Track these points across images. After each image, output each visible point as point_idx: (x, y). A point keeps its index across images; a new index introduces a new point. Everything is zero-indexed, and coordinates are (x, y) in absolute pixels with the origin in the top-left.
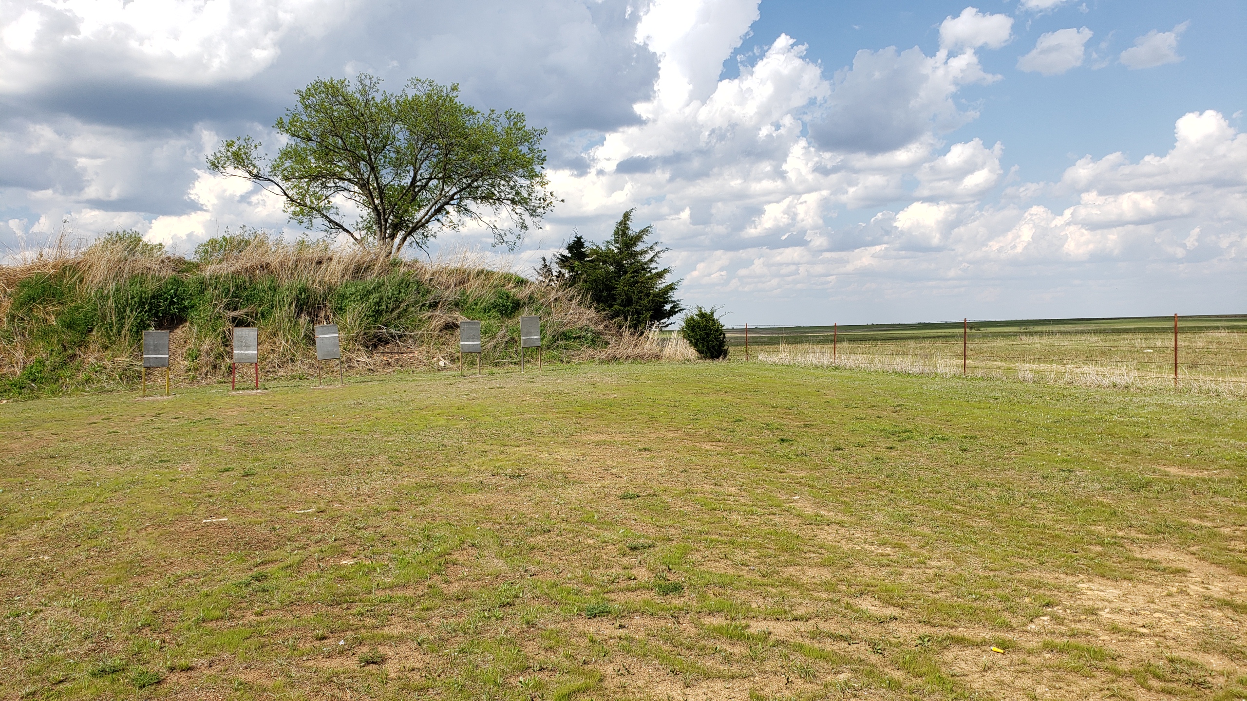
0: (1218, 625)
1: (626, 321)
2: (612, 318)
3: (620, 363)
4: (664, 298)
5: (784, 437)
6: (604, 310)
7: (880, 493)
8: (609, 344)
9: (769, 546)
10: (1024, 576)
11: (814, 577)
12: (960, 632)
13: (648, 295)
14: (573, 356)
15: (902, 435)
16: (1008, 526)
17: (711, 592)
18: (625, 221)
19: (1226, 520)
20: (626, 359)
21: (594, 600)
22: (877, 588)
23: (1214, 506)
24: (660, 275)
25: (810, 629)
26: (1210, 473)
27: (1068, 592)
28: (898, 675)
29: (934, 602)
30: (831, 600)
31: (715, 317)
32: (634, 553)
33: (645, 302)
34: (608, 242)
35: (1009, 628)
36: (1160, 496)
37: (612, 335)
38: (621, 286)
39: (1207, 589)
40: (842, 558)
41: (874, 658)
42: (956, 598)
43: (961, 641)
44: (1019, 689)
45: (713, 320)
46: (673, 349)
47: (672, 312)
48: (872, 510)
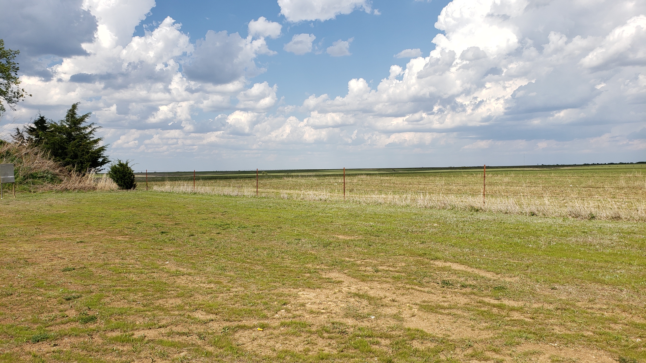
0: (352, 305)
1: (74, 167)
2: (65, 165)
3: (70, 192)
4: (98, 155)
5: (163, 231)
6: (59, 161)
7: (211, 256)
8: (63, 181)
9: (150, 290)
10: (276, 291)
11: (172, 304)
12: (244, 322)
13: (88, 153)
14: (38, 188)
15: (225, 227)
16: (270, 268)
17: (113, 318)
18: (73, 109)
19: (359, 257)
20: (74, 190)
21: (38, 332)
22: (204, 306)
23: (355, 252)
24: (96, 142)
25: (168, 331)
26: (355, 237)
27: (294, 297)
28: (211, 349)
29: (232, 309)
30: (180, 315)
31: (129, 165)
32: (68, 302)
33: (87, 157)
34: (62, 121)
35: (266, 317)
36: (335, 249)
37: (65, 176)
38: (70, 147)
39: (350, 289)
40: (188, 292)
41: (200, 342)
42: (243, 306)
43: (244, 328)
44: (268, 347)
45: (128, 168)
46: (104, 184)
47: (103, 163)
48: (206, 266)
